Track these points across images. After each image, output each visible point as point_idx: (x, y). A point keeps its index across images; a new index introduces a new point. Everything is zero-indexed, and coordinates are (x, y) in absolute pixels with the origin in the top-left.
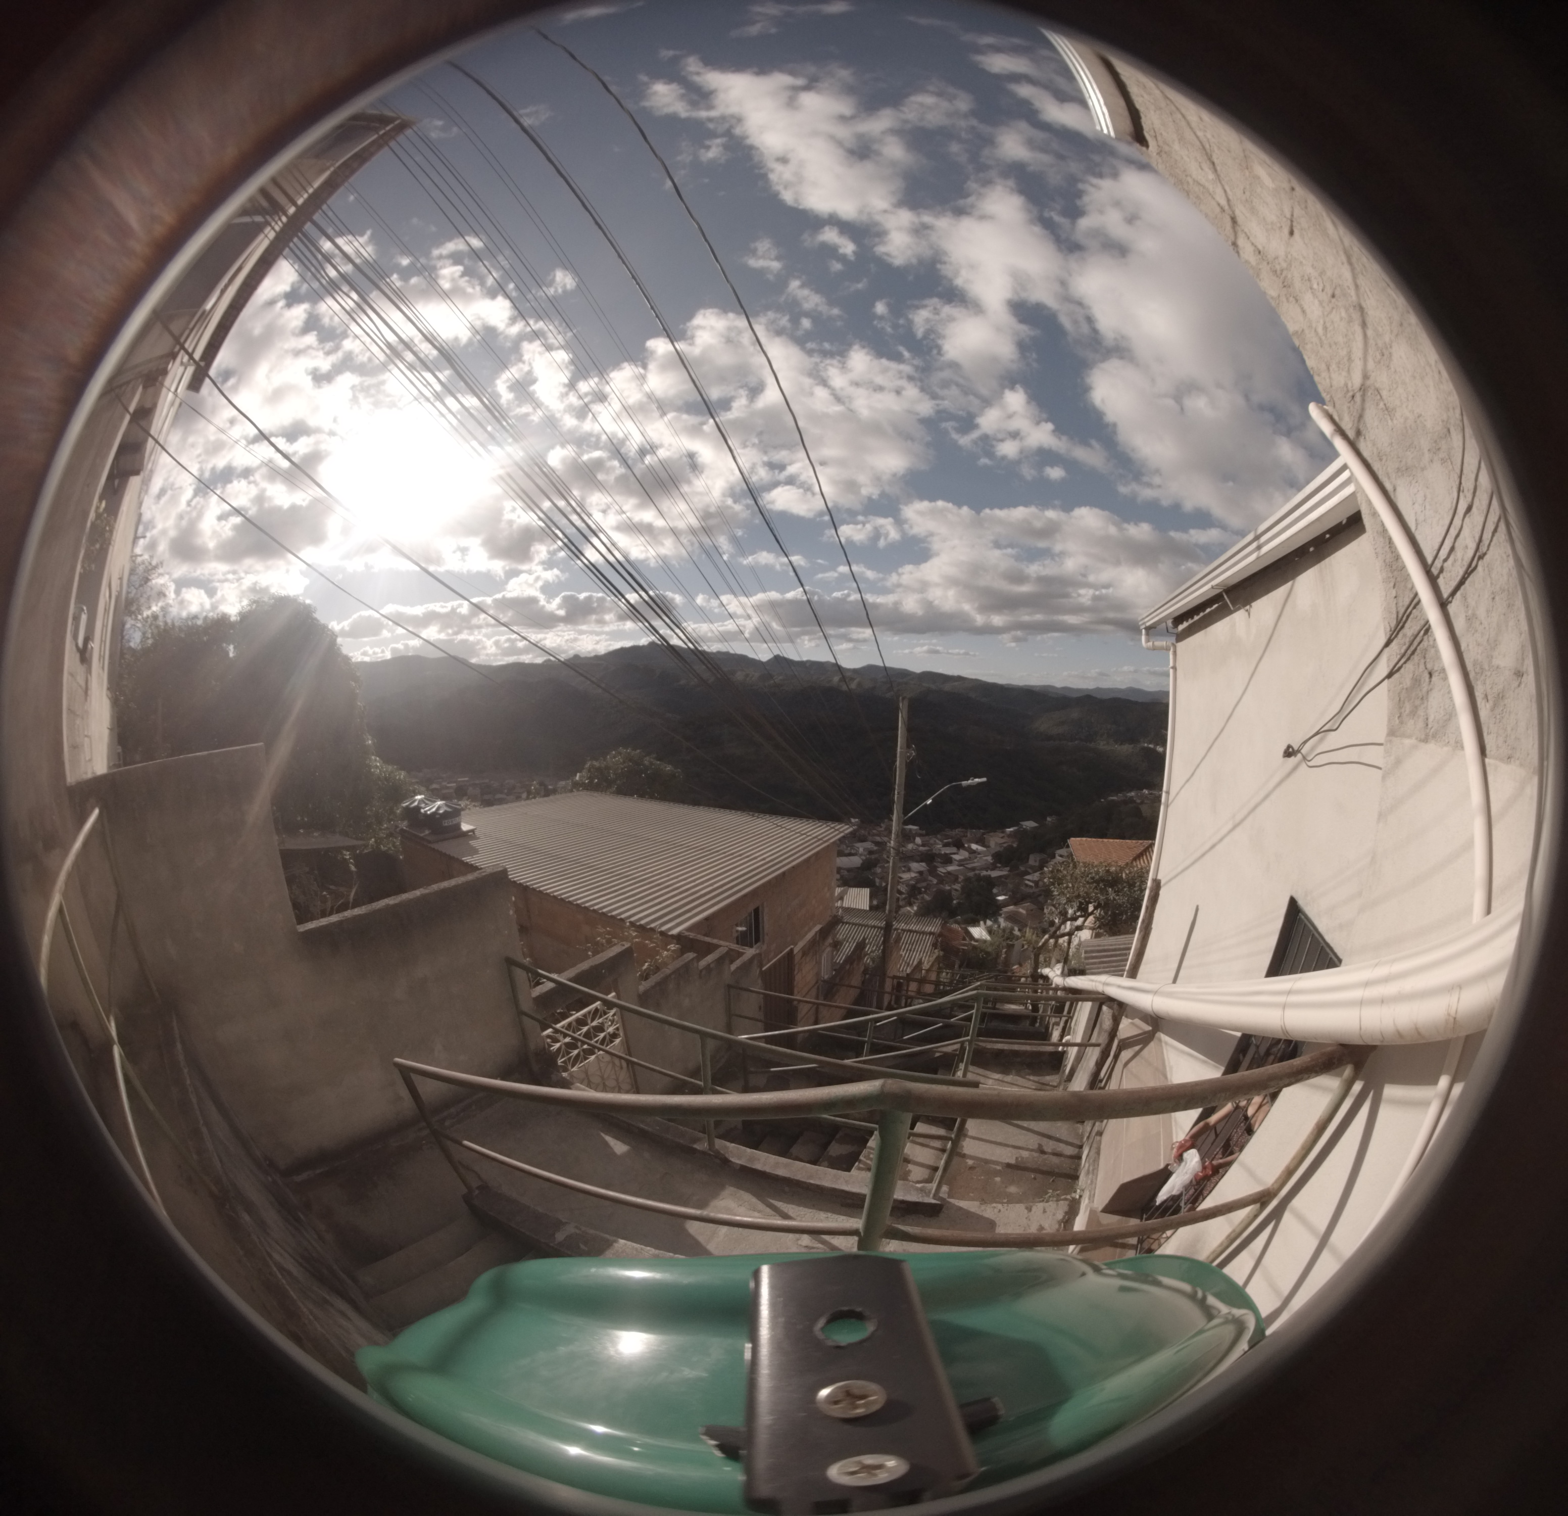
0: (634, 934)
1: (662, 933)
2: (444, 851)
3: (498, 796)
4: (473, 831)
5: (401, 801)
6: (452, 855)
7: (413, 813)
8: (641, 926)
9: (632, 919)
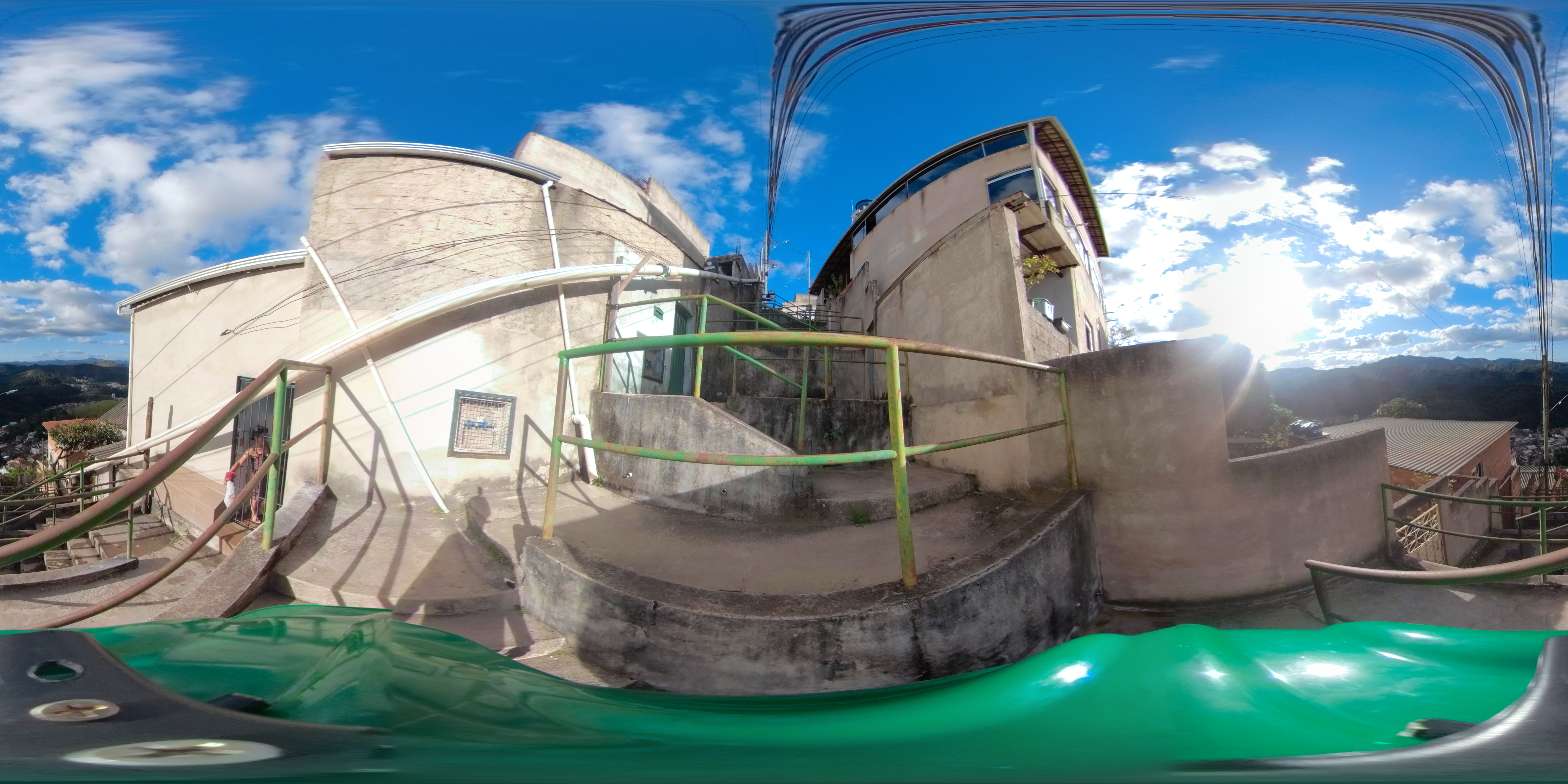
7: (1297, 429)
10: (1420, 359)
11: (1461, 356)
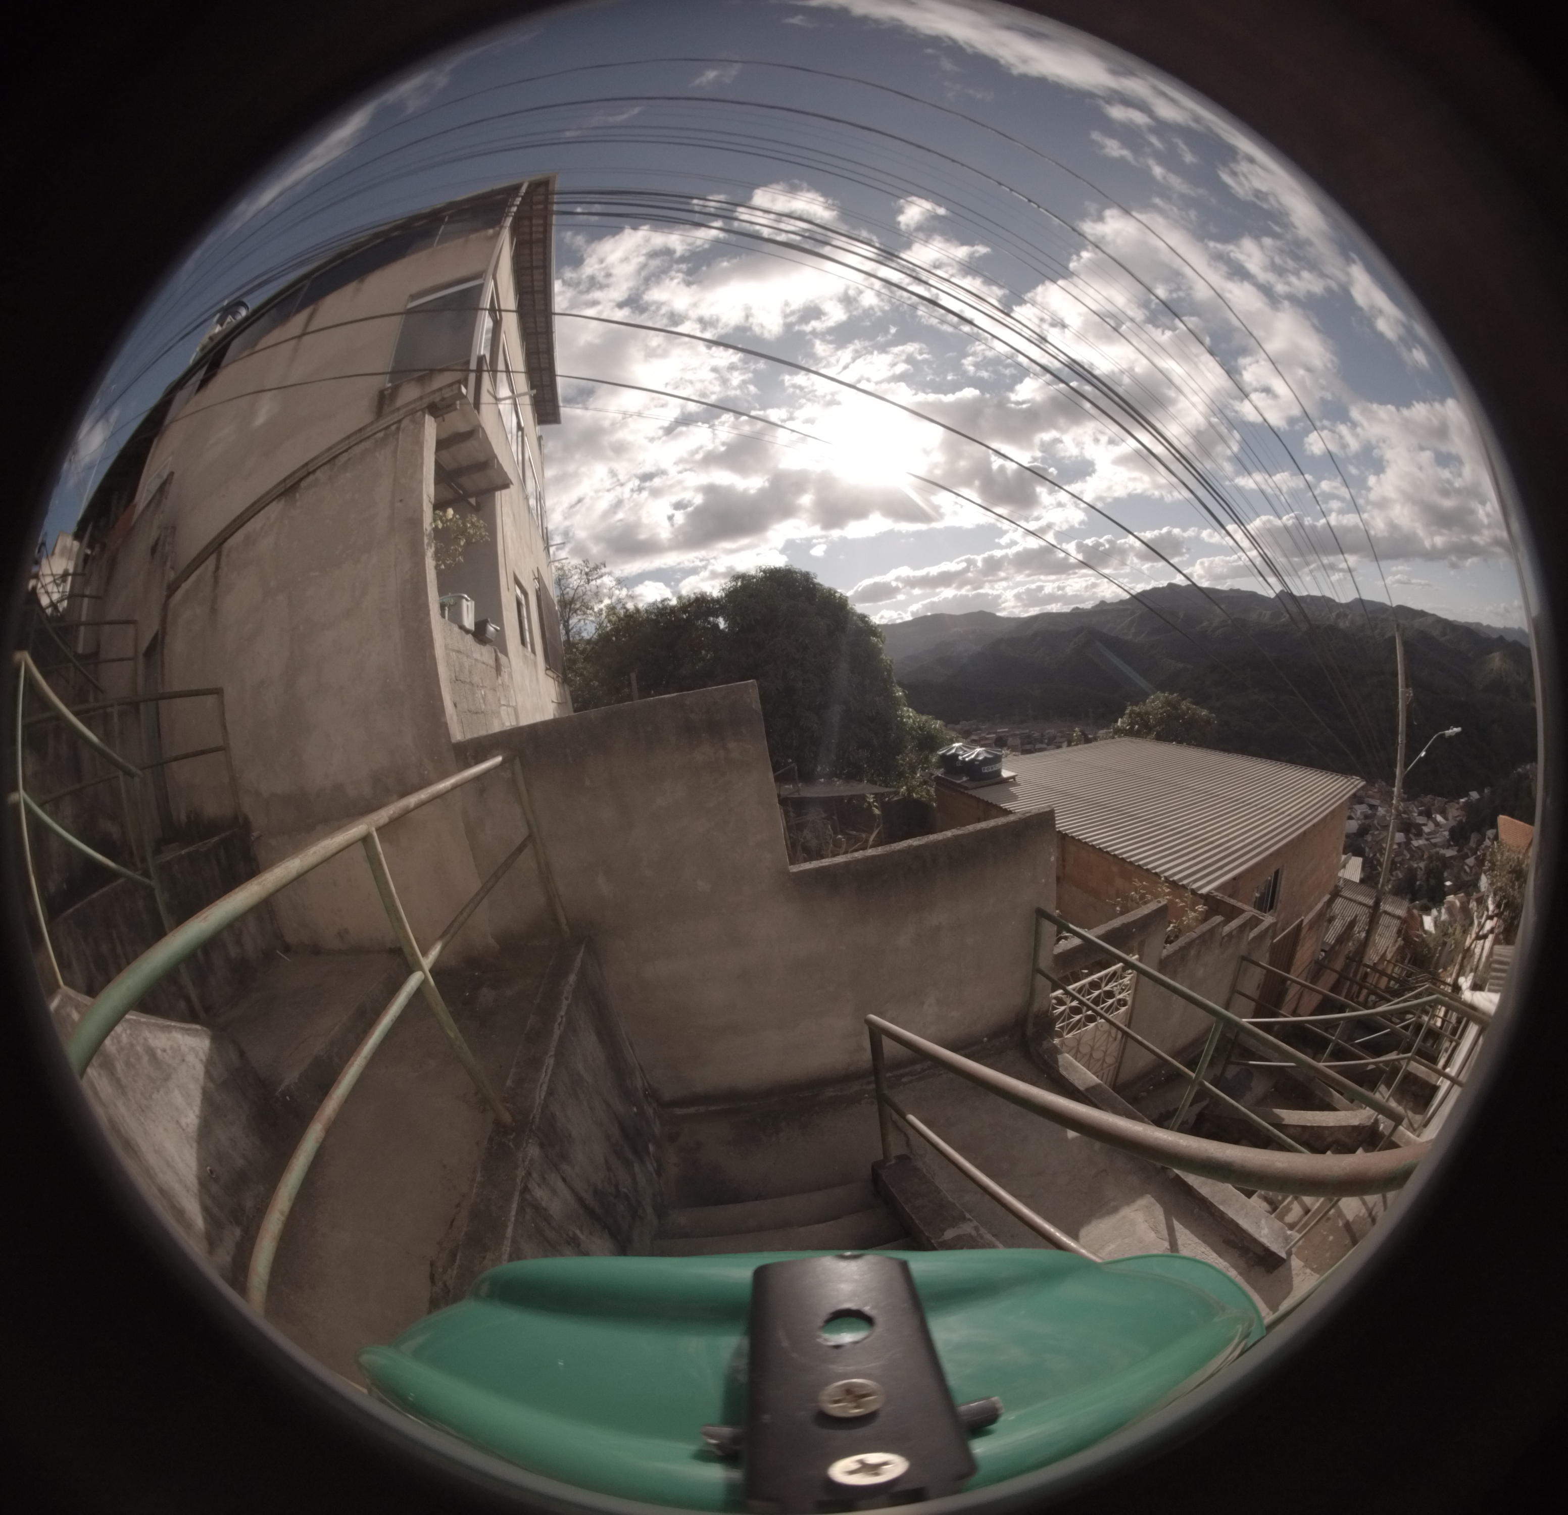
0: (1167, 890)
1: (1194, 892)
2: (981, 798)
3: (1039, 746)
4: (1013, 777)
5: (938, 749)
6: (990, 801)
7: (950, 762)
8: (1174, 882)
9: (1167, 874)
10: (1213, 594)
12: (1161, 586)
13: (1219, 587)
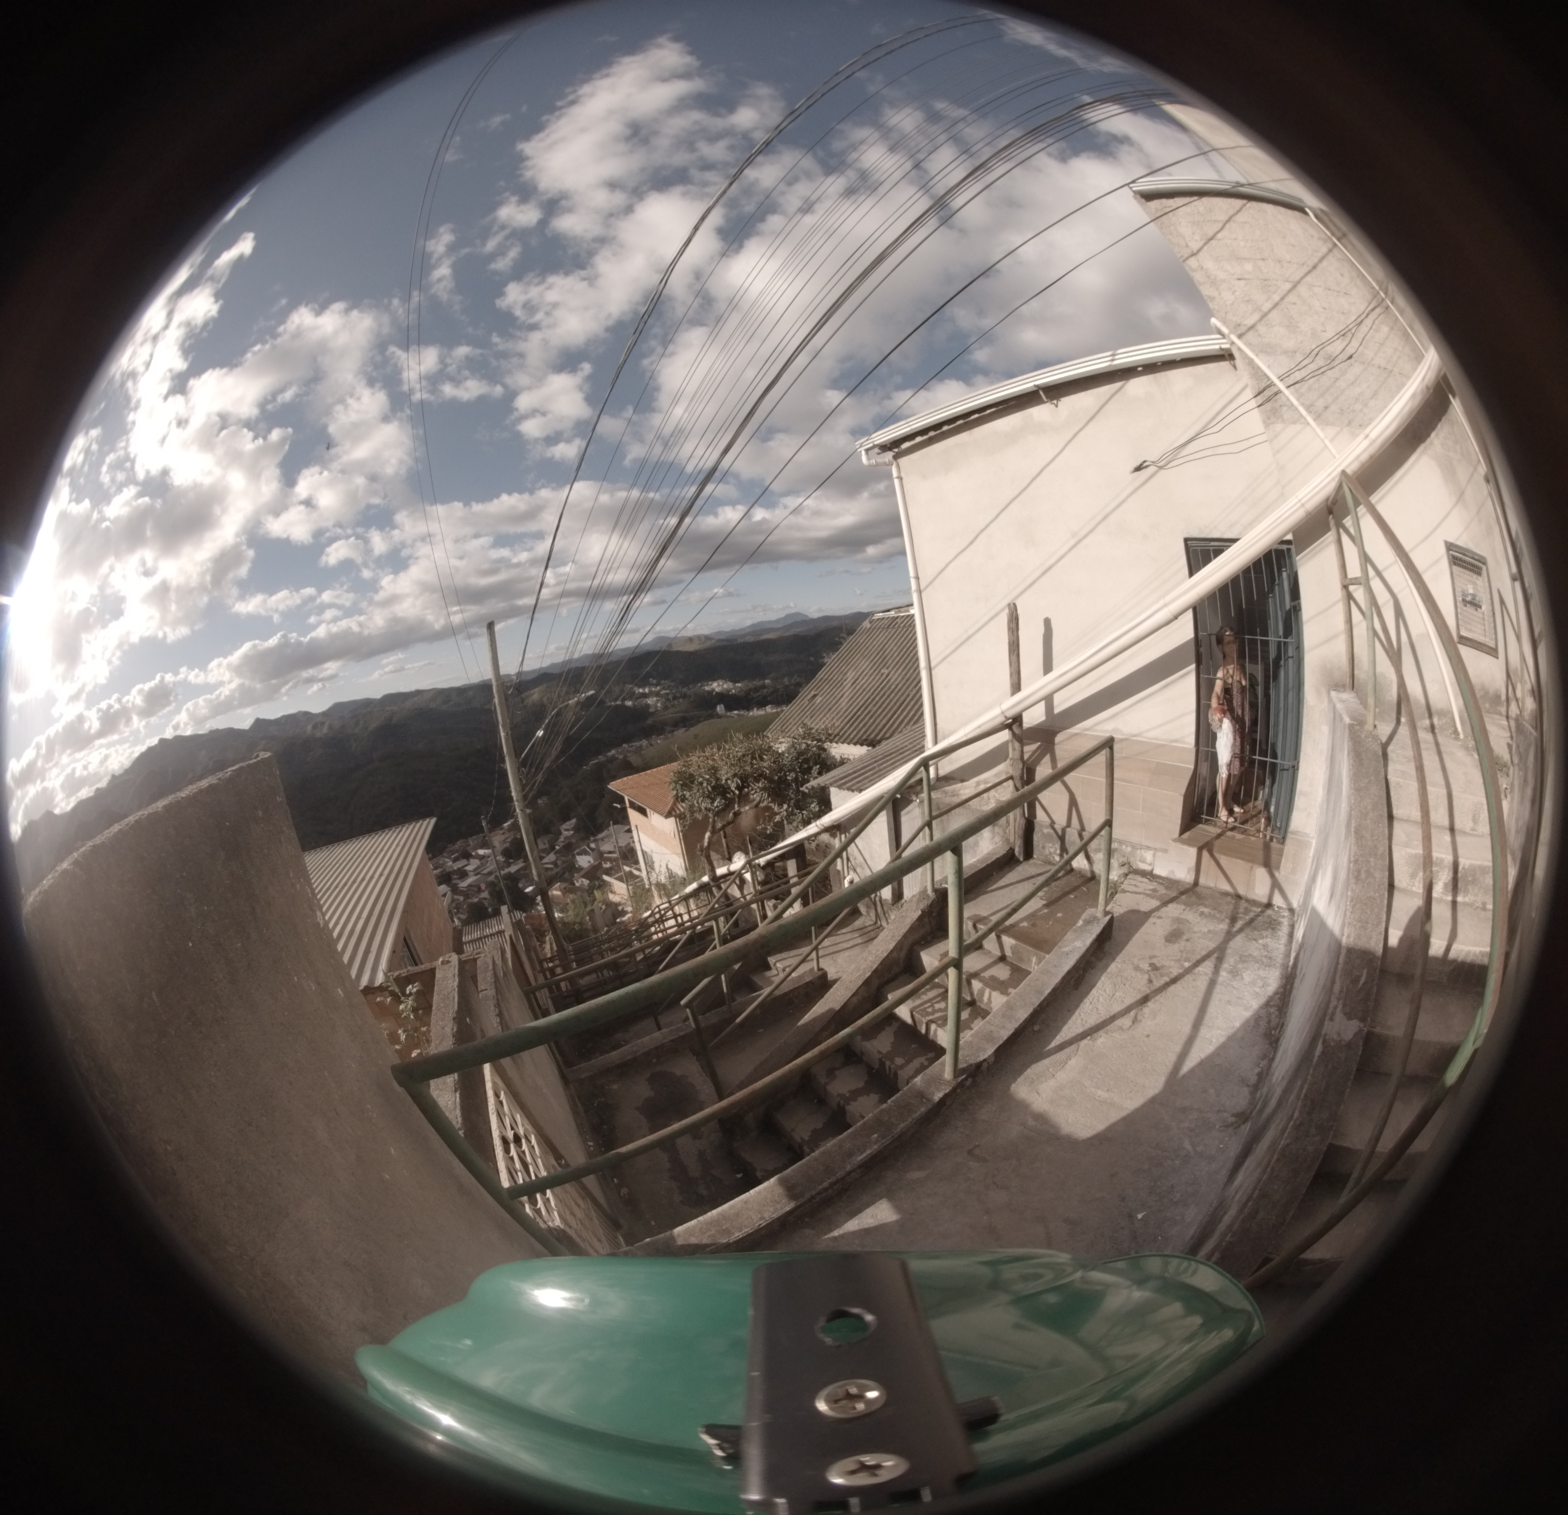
10: (194, 738)
11: (261, 717)
12: (153, 744)
13: (201, 732)
